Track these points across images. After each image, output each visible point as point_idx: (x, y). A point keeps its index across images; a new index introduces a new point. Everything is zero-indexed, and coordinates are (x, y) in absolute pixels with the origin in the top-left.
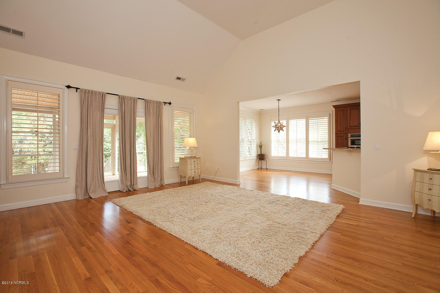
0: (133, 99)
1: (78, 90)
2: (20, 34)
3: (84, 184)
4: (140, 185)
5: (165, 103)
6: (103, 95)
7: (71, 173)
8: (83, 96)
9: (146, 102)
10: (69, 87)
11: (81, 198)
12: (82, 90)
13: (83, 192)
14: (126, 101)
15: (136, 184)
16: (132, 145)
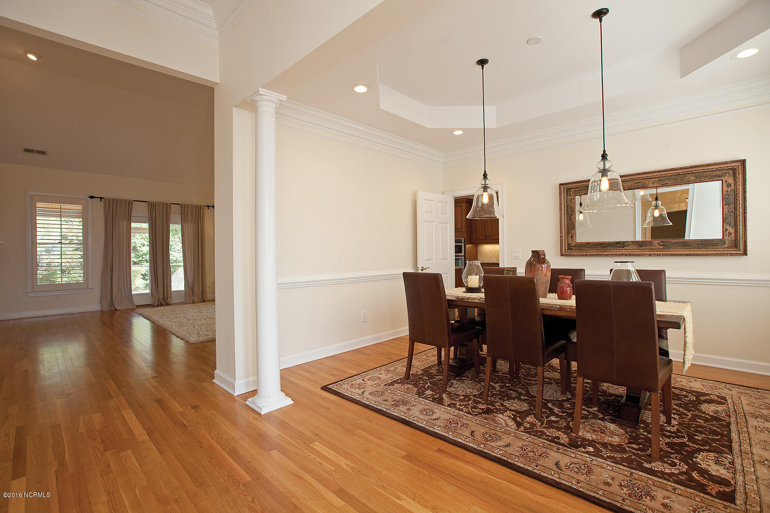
0: (165, 204)
1: (102, 199)
2: (44, 153)
3: (109, 295)
4: (175, 300)
5: (208, 206)
6: (129, 203)
7: (96, 285)
8: (107, 205)
9: (181, 207)
10: (92, 197)
11: (105, 309)
12: (106, 199)
13: (108, 303)
14: (156, 208)
15: (171, 298)
16: (165, 256)
